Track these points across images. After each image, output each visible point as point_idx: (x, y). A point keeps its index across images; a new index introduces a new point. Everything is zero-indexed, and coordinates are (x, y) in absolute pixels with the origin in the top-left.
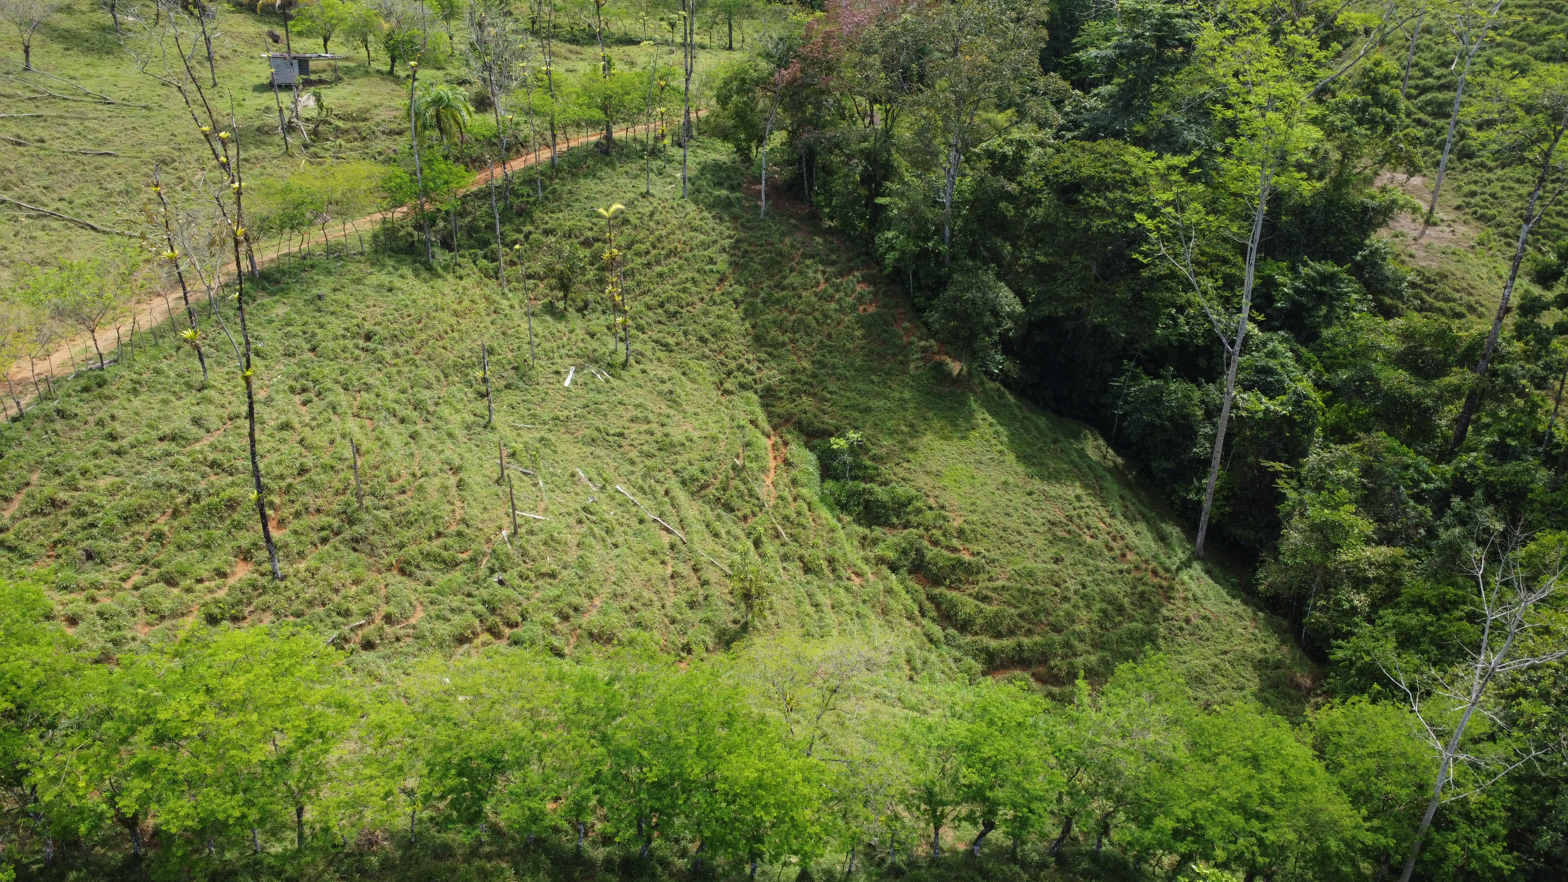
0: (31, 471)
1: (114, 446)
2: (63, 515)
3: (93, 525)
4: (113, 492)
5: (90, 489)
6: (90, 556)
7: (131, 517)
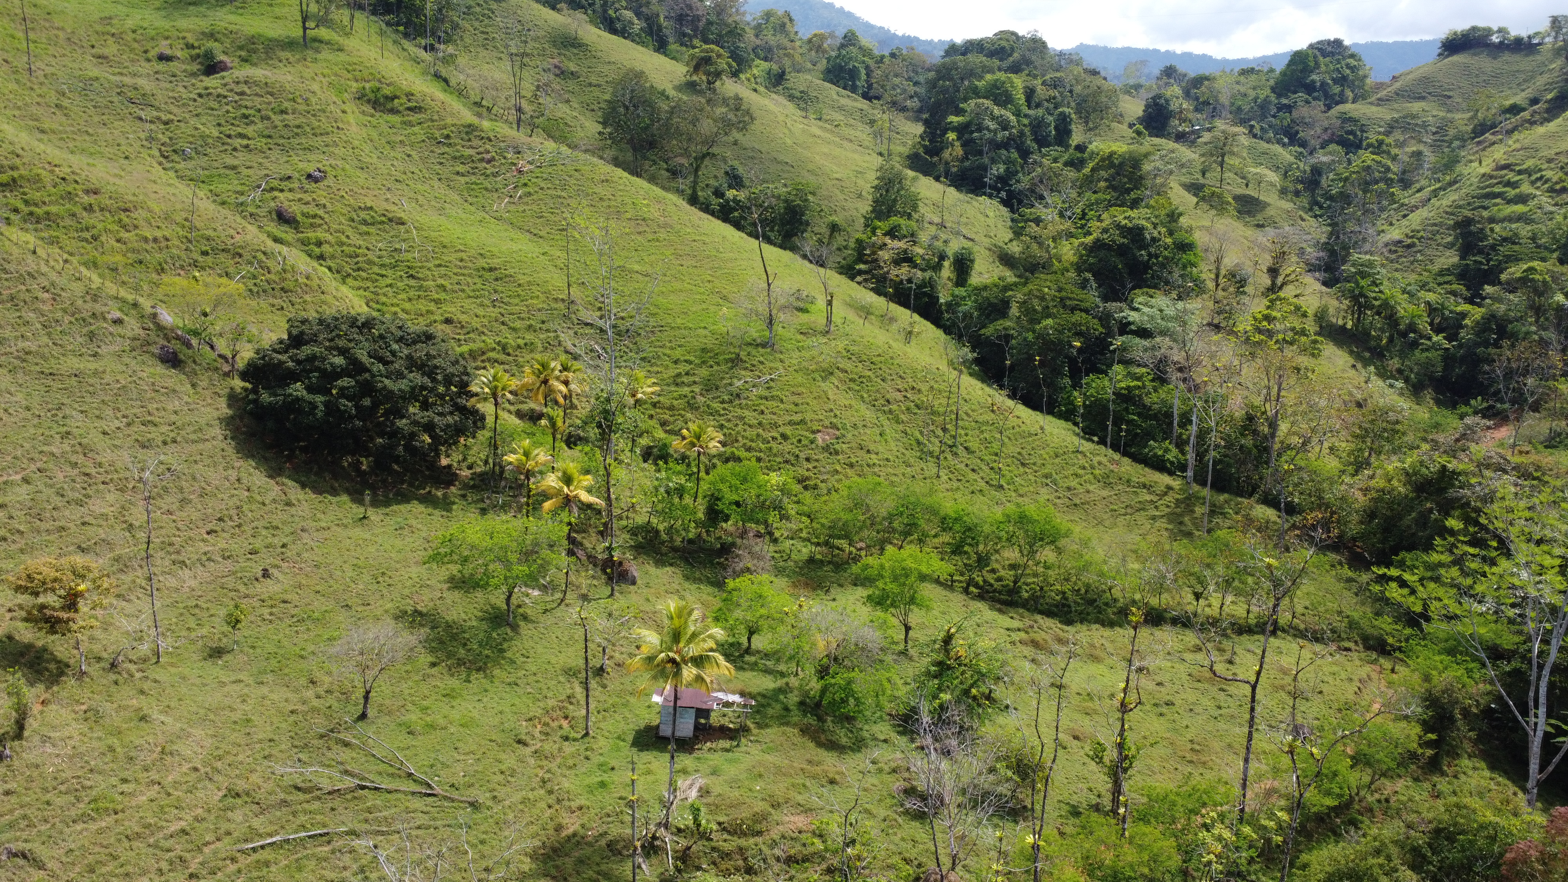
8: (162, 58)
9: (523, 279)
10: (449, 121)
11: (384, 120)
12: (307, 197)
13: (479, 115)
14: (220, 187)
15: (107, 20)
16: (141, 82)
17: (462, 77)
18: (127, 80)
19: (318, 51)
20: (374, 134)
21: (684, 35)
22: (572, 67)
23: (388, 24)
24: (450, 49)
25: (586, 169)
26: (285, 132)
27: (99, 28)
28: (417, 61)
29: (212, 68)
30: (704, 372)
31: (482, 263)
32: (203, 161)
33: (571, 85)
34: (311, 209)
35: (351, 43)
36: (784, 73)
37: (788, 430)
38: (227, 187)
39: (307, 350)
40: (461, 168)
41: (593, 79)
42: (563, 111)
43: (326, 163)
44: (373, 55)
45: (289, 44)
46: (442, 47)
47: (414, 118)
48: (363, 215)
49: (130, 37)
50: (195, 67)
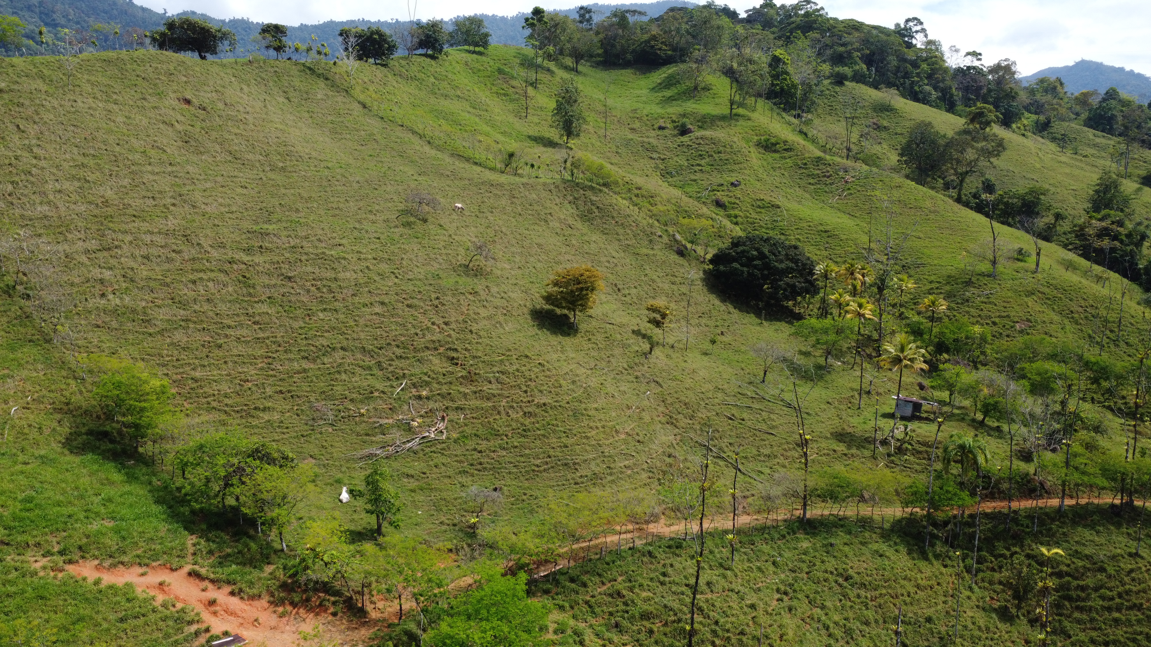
0: (621, 575)
1: (662, 578)
2: (619, 602)
3: (627, 612)
4: (647, 600)
5: (638, 595)
6: (617, 625)
7: (645, 616)
8: (661, 128)
9: (843, 237)
10: (807, 155)
11: (770, 156)
12: (731, 194)
13: (825, 152)
14: (688, 189)
15: (635, 111)
16: (651, 140)
17: (815, 132)
18: (645, 140)
19: (737, 120)
20: (765, 163)
21: (970, 99)
22: (885, 123)
23: (775, 104)
24: (810, 116)
25: (887, 180)
26: (720, 163)
27: (631, 115)
28: (789, 124)
29: (684, 131)
30: (948, 288)
31: (821, 228)
32: (681, 178)
33: (884, 135)
34: (733, 200)
35: (754, 115)
36: (1049, 122)
37: (997, 320)
38: (692, 189)
39: (741, 248)
40: (812, 181)
41: (899, 130)
42: (877, 149)
43: (740, 178)
44: (766, 121)
45: (723, 118)
46: (805, 115)
47: (787, 154)
48: (758, 203)
49: (645, 118)
50: (676, 132)
